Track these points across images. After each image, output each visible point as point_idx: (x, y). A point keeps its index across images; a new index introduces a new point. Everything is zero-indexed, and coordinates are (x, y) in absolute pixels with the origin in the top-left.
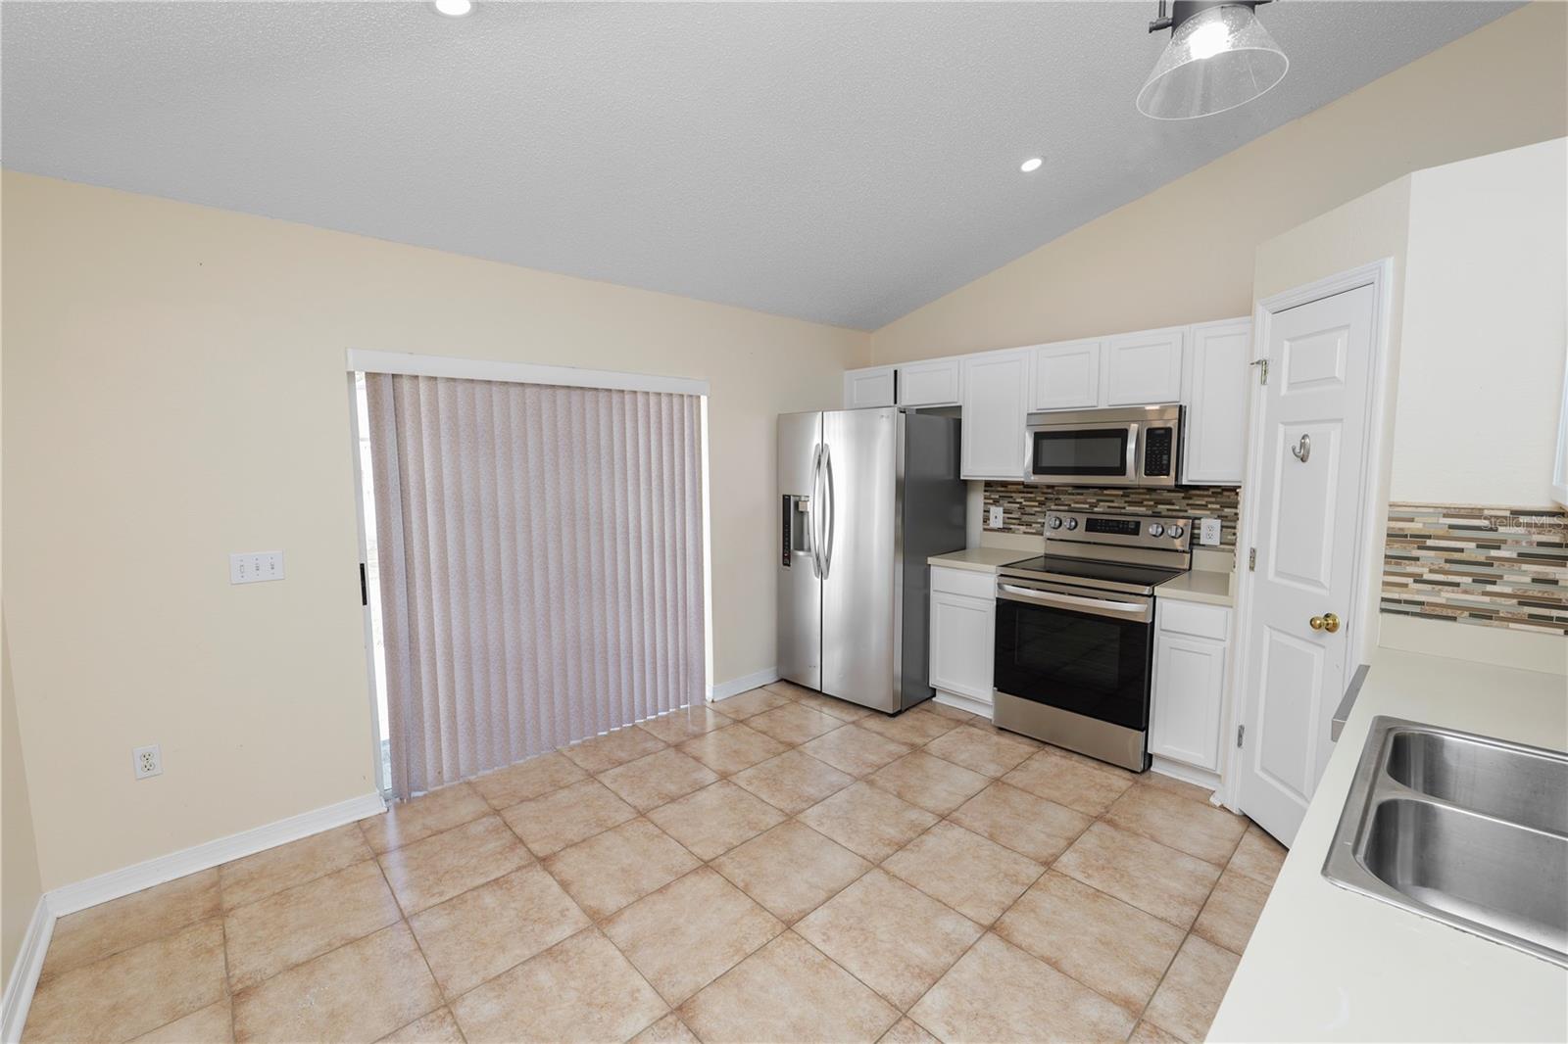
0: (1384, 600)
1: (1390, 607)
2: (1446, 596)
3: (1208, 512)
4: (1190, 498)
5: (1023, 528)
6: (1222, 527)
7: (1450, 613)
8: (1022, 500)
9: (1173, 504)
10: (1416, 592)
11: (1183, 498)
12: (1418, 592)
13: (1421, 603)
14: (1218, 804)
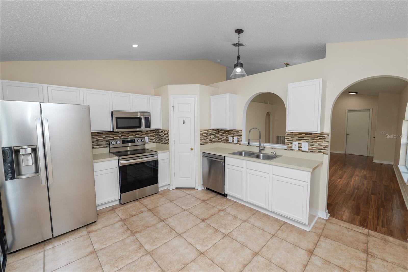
0: (200, 143)
1: (202, 144)
2: (205, 141)
3: (146, 136)
4: (142, 133)
5: (98, 147)
6: (149, 138)
7: (205, 143)
8: (97, 138)
9: (139, 135)
10: (203, 142)
11: (141, 133)
12: (203, 141)
13: (203, 143)
14: (172, 189)
